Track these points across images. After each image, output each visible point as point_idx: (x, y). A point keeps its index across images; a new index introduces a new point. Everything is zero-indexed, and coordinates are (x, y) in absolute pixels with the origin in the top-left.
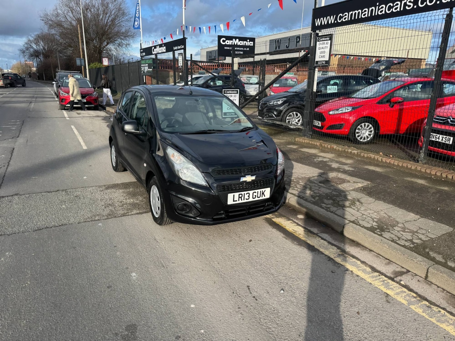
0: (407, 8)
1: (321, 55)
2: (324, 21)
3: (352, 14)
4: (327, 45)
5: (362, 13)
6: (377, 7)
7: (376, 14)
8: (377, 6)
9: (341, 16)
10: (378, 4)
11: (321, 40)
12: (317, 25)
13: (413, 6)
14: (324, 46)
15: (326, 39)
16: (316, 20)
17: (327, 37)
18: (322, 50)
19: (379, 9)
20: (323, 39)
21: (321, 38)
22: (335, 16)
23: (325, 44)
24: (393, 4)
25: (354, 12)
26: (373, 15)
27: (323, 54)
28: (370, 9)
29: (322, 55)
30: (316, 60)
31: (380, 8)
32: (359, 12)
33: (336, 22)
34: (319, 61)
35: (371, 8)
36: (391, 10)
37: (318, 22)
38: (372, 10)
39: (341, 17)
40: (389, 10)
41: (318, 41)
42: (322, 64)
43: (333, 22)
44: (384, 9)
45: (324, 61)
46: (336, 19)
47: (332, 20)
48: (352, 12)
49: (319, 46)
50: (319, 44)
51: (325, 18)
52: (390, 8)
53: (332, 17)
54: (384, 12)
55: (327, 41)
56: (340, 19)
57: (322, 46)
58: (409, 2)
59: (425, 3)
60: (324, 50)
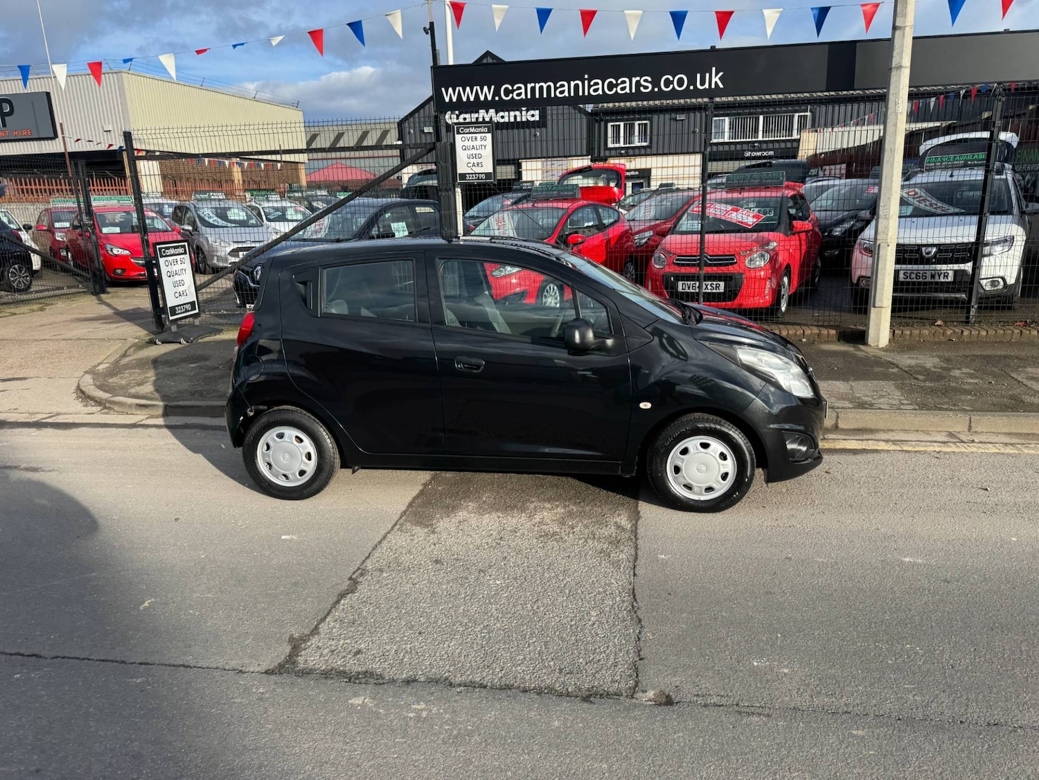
0: (642, 89)
1: (472, 161)
2: (468, 94)
3: (533, 89)
4: (483, 143)
5: (556, 89)
6: (586, 82)
7: (586, 94)
8: (586, 79)
9: (506, 89)
10: (586, 76)
11: (467, 130)
12: (447, 100)
13: (653, 88)
14: (478, 143)
15: (479, 130)
16: (443, 89)
17: (481, 127)
18: (474, 152)
19: (590, 87)
20: (472, 130)
21: (465, 128)
22: (493, 87)
23: (479, 139)
24: (617, 81)
25: (537, 86)
26: (581, 94)
27: (479, 161)
28: (572, 84)
29: (475, 161)
30: (459, 172)
31: (592, 83)
32: (549, 87)
33: (497, 98)
34: (469, 174)
35: (574, 81)
36: (615, 89)
37: (450, 95)
38: (576, 86)
39: (507, 92)
40: (610, 88)
41: (458, 133)
42: (478, 179)
43: (489, 98)
44: (600, 86)
45: (482, 174)
46: (497, 93)
47: (486, 93)
48: (533, 85)
49: (464, 143)
50: (463, 139)
51: (468, 89)
52: (611, 86)
53: (486, 88)
54: (600, 92)
55: (483, 135)
56: (507, 95)
57: (470, 143)
58: (645, 81)
59: (671, 86)
60: (477, 152)
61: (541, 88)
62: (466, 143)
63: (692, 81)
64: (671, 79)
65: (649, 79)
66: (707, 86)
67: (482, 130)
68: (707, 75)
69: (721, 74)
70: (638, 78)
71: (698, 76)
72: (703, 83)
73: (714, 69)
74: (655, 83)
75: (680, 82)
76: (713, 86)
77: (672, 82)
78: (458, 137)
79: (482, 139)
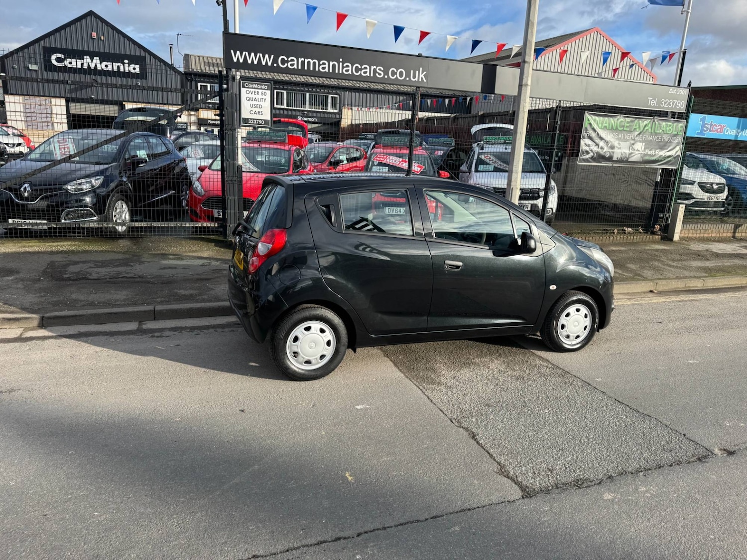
0: (377, 74)
1: (254, 109)
2: (253, 59)
3: (303, 63)
4: (264, 97)
5: (319, 65)
6: (341, 64)
7: (341, 72)
8: (341, 62)
9: (283, 59)
10: (341, 60)
11: (251, 86)
12: (235, 60)
13: (384, 76)
14: (259, 96)
15: (260, 87)
16: (232, 51)
17: (262, 85)
18: (256, 103)
19: (343, 68)
21: (250, 84)
22: (272, 56)
23: (260, 93)
25: (306, 61)
26: (337, 72)
27: (260, 110)
28: (331, 63)
29: (257, 110)
30: (243, 116)
31: (345, 65)
32: (314, 63)
33: (275, 65)
34: (251, 119)
36: (359, 72)
37: (237, 57)
38: (334, 66)
39: (283, 62)
41: (244, 87)
42: (259, 124)
43: (270, 64)
44: (350, 68)
45: (261, 120)
46: (275, 61)
47: (267, 60)
48: (303, 59)
49: (248, 95)
50: (248, 92)
51: (253, 54)
52: (357, 70)
53: (267, 56)
54: (350, 72)
55: (264, 91)
56: (283, 64)
57: (253, 96)
58: (380, 69)
59: (395, 76)
60: (259, 103)
61: (309, 63)
62: (250, 96)
63: (408, 75)
64: (396, 71)
65: (382, 69)
66: (416, 79)
67: (264, 87)
68: (417, 72)
69: (425, 73)
70: (375, 67)
71: (412, 71)
72: (414, 77)
73: (421, 69)
74: (386, 72)
75: (401, 75)
76: (420, 80)
77: (396, 73)
78: (243, 90)
79: (263, 94)
